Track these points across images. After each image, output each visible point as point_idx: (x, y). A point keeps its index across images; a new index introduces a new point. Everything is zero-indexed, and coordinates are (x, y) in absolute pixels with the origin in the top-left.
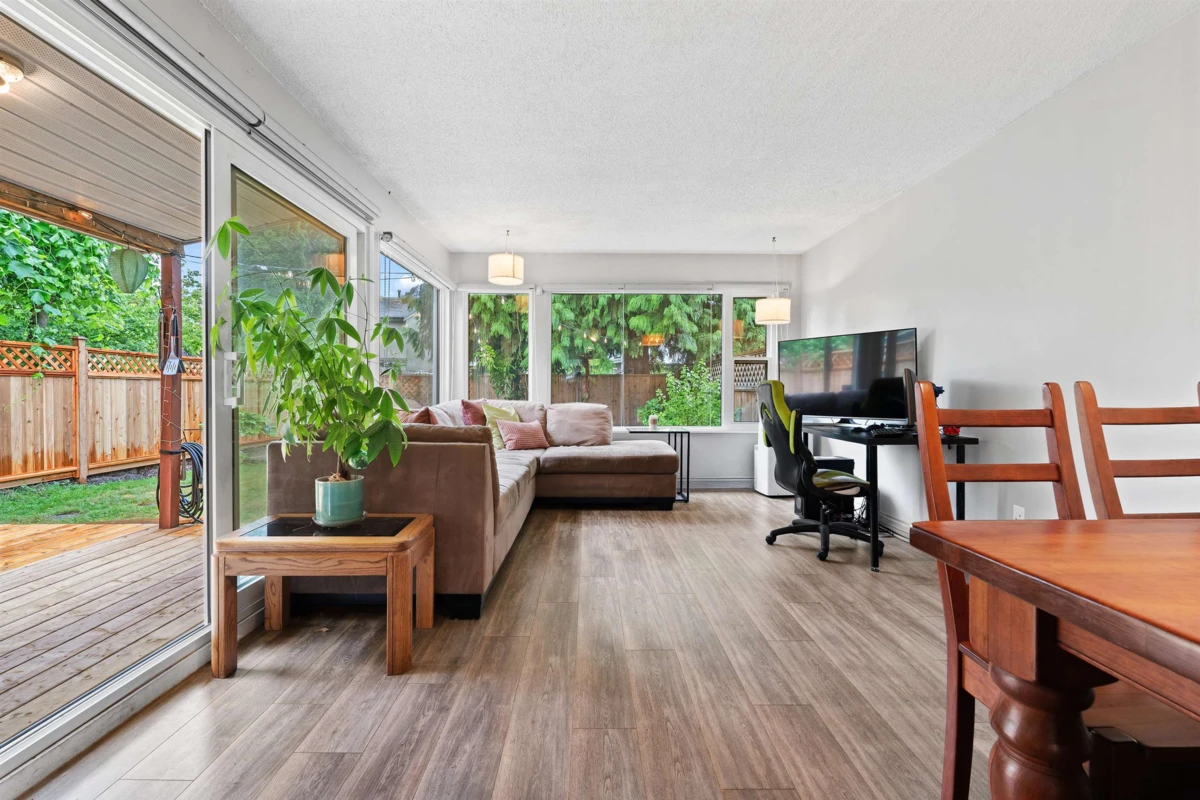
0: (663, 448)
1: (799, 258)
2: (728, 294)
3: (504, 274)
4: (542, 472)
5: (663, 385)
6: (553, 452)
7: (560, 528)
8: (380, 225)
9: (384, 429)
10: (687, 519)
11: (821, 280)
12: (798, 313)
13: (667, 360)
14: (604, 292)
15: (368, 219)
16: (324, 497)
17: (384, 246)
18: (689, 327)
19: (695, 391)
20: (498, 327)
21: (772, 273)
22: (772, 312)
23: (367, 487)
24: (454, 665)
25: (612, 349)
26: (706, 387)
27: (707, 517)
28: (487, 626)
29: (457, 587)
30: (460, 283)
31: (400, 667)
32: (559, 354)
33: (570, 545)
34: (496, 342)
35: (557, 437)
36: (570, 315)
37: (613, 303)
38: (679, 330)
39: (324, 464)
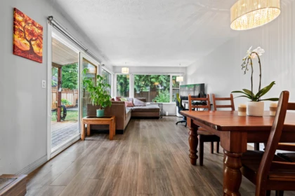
0: (157, 107)
1: (186, 68)
2: (171, 75)
3: (125, 71)
4: (132, 111)
5: (158, 94)
6: (134, 108)
7: (136, 122)
8: (102, 63)
9: (108, 101)
10: (162, 121)
11: (190, 73)
12: (185, 79)
13: (160, 88)
14: (145, 74)
15: (100, 62)
16: (98, 112)
17: (103, 67)
18: (164, 81)
19: (165, 95)
20: (122, 81)
21: (180, 71)
22: (180, 79)
23: (105, 111)
24: (120, 139)
25: (147, 85)
26: (167, 95)
27: (165, 120)
28: (124, 135)
29: (119, 128)
30: (115, 72)
31: (112, 139)
32: (136, 87)
33: (138, 124)
34: (121, 84)
35: (135, 104)
36: (138, 78)
37: (147, 76)
38: (162, 82)
39: (98, 107)
